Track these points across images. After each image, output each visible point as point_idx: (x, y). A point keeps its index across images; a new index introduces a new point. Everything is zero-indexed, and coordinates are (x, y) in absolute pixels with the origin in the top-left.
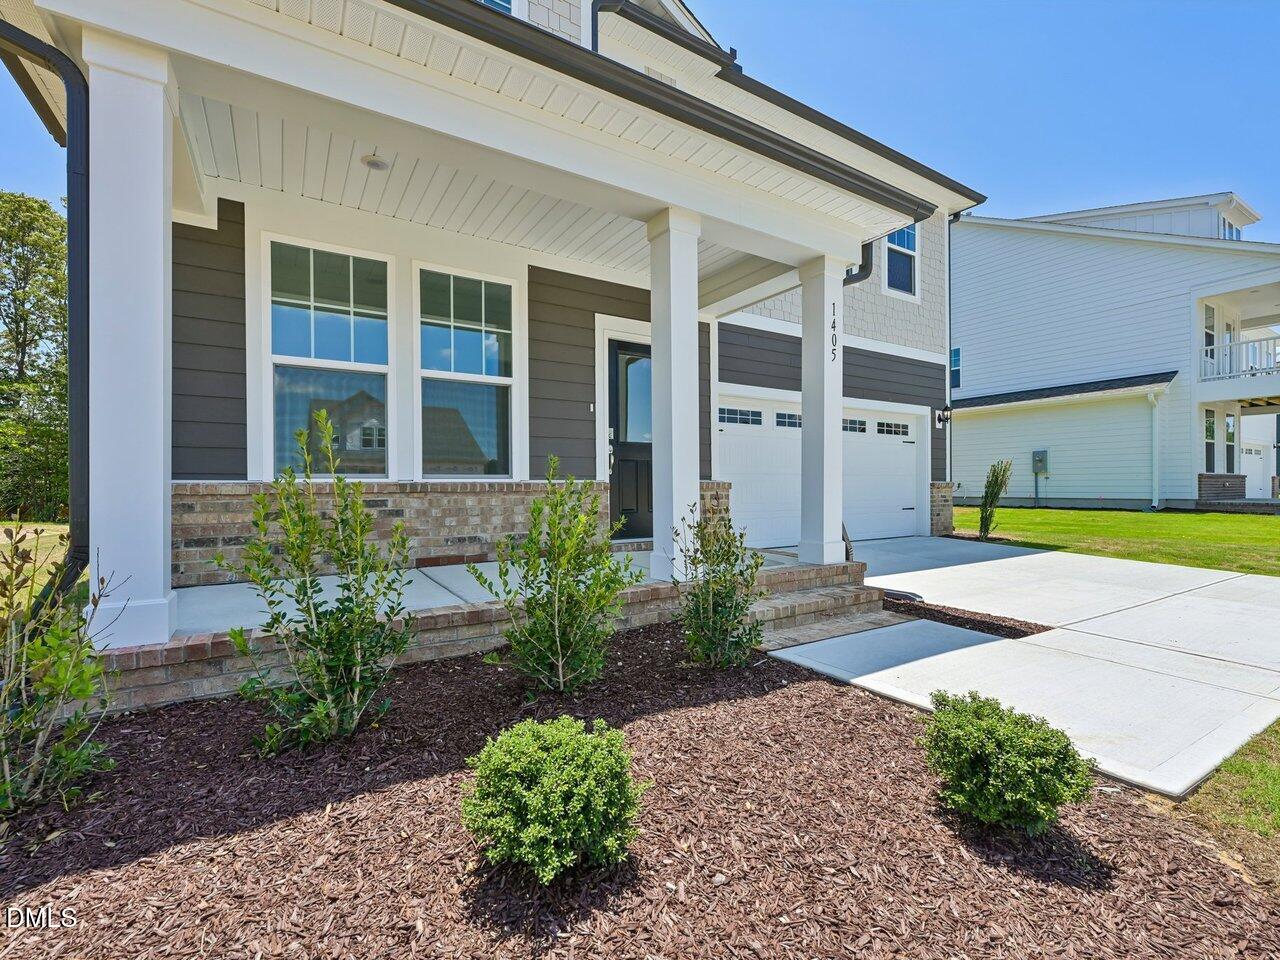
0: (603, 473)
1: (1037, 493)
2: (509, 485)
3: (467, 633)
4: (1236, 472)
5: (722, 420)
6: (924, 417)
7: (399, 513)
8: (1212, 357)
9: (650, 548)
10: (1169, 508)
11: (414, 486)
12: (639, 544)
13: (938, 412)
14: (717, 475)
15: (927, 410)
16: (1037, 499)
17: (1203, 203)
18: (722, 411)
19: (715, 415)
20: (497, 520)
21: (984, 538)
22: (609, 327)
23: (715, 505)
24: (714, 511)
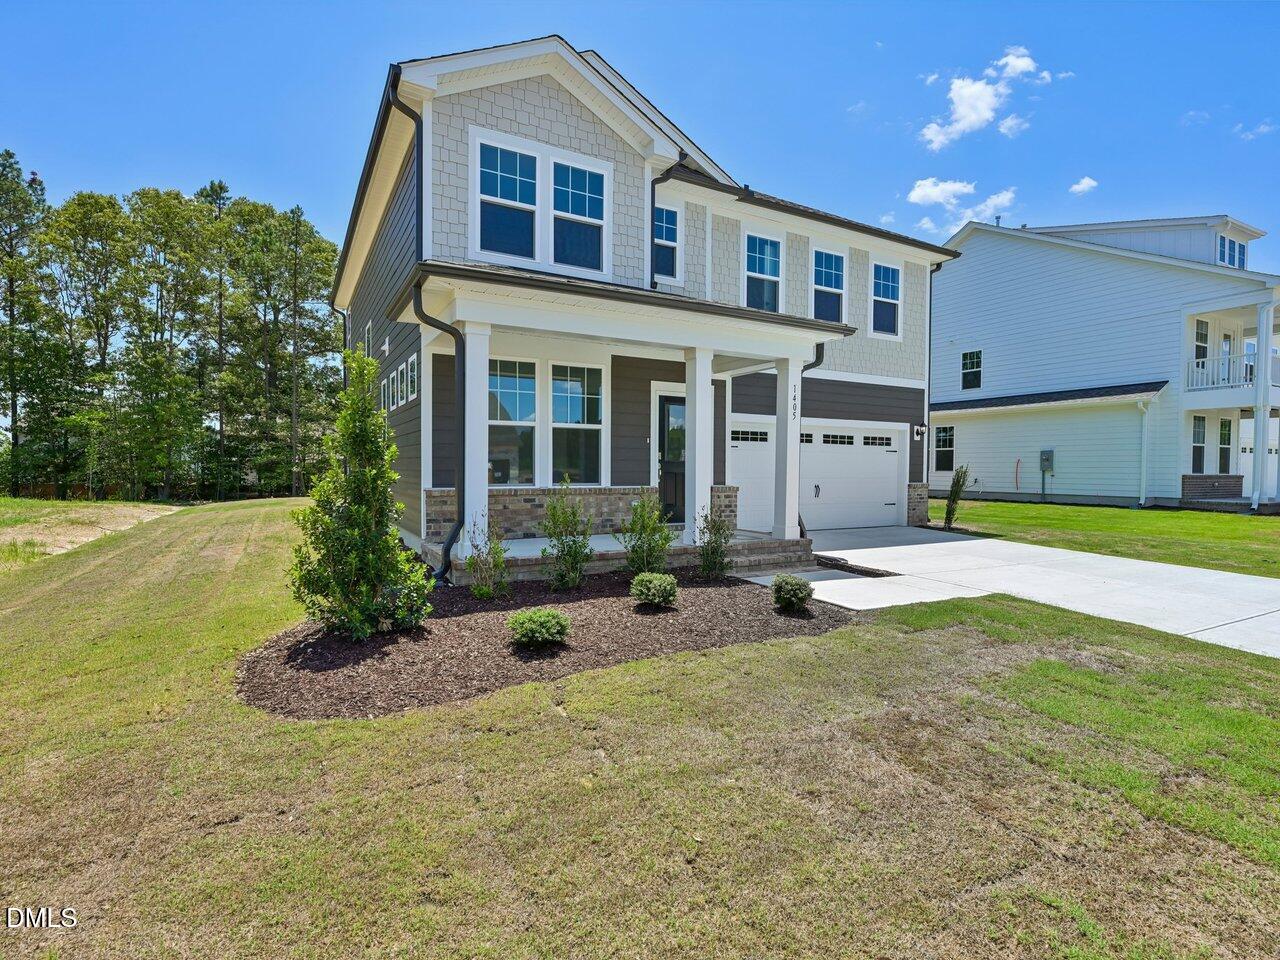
0: (655, 482)
1: (1043, 488)
2: (600, 489)
3: (598, 563)
4: (1232, 472)
5: (733, 439)
6: (905, 431)
7: (541, 506)
8: (1203, 367)
9: (683, 528)
10: (1157, 505)
11: (549, 490)
12: (677, 527)
13: (916, 428)
14: (730, 481)
15: (907, 426)
16: (1043, 495)
17: (1202, 223)
18: (733, 433)
19: (728, 436)
20: (592, 511)
21: (948, 528)
22: (659, 389)
23: (727, 502)
24: (726, 506)
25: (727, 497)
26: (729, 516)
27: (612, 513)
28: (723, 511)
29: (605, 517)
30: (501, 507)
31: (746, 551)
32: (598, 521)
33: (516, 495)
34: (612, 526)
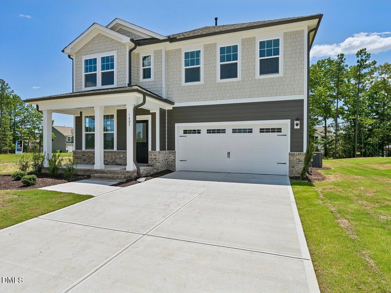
15: (289, 121)
20: (110, 158)
23: (154, 157)
24: (154, 159)
25: (154, 155)
26: (155, 162)
27: (115, 159)
28: (153, 160)
29: (113, 160)
30: (88, 155)
31: (109, 173)
32: (111, 161)
33: (90, 152)
34: (115, 163)
